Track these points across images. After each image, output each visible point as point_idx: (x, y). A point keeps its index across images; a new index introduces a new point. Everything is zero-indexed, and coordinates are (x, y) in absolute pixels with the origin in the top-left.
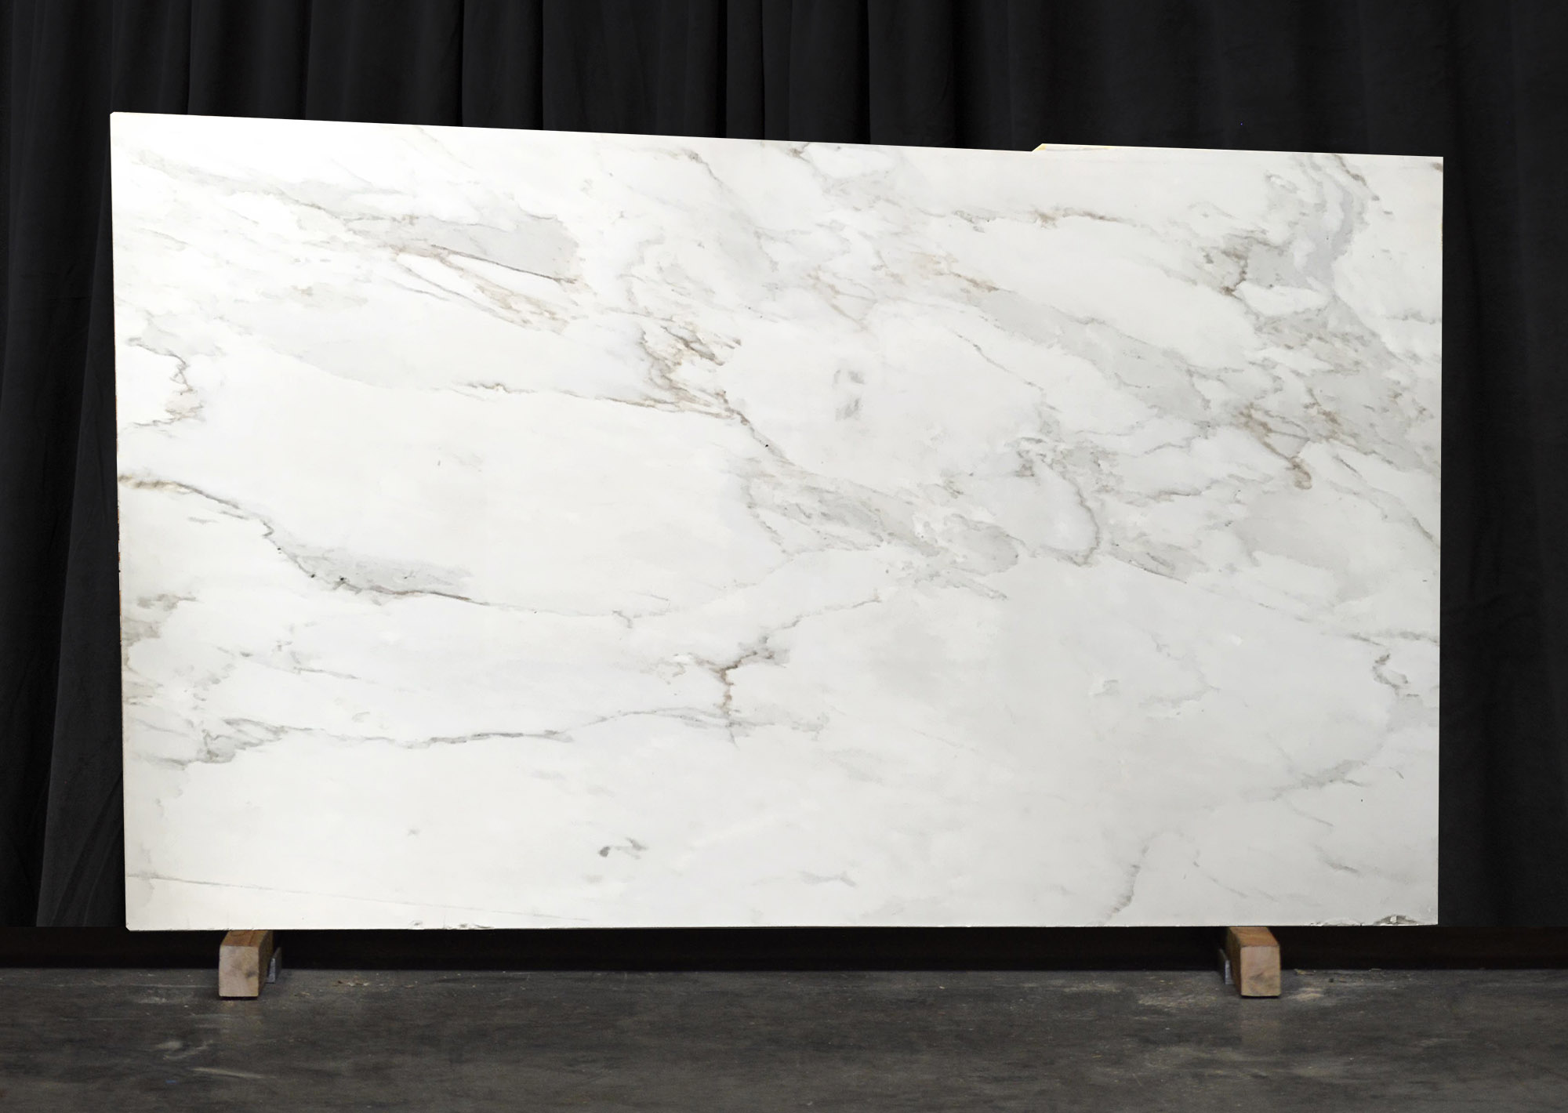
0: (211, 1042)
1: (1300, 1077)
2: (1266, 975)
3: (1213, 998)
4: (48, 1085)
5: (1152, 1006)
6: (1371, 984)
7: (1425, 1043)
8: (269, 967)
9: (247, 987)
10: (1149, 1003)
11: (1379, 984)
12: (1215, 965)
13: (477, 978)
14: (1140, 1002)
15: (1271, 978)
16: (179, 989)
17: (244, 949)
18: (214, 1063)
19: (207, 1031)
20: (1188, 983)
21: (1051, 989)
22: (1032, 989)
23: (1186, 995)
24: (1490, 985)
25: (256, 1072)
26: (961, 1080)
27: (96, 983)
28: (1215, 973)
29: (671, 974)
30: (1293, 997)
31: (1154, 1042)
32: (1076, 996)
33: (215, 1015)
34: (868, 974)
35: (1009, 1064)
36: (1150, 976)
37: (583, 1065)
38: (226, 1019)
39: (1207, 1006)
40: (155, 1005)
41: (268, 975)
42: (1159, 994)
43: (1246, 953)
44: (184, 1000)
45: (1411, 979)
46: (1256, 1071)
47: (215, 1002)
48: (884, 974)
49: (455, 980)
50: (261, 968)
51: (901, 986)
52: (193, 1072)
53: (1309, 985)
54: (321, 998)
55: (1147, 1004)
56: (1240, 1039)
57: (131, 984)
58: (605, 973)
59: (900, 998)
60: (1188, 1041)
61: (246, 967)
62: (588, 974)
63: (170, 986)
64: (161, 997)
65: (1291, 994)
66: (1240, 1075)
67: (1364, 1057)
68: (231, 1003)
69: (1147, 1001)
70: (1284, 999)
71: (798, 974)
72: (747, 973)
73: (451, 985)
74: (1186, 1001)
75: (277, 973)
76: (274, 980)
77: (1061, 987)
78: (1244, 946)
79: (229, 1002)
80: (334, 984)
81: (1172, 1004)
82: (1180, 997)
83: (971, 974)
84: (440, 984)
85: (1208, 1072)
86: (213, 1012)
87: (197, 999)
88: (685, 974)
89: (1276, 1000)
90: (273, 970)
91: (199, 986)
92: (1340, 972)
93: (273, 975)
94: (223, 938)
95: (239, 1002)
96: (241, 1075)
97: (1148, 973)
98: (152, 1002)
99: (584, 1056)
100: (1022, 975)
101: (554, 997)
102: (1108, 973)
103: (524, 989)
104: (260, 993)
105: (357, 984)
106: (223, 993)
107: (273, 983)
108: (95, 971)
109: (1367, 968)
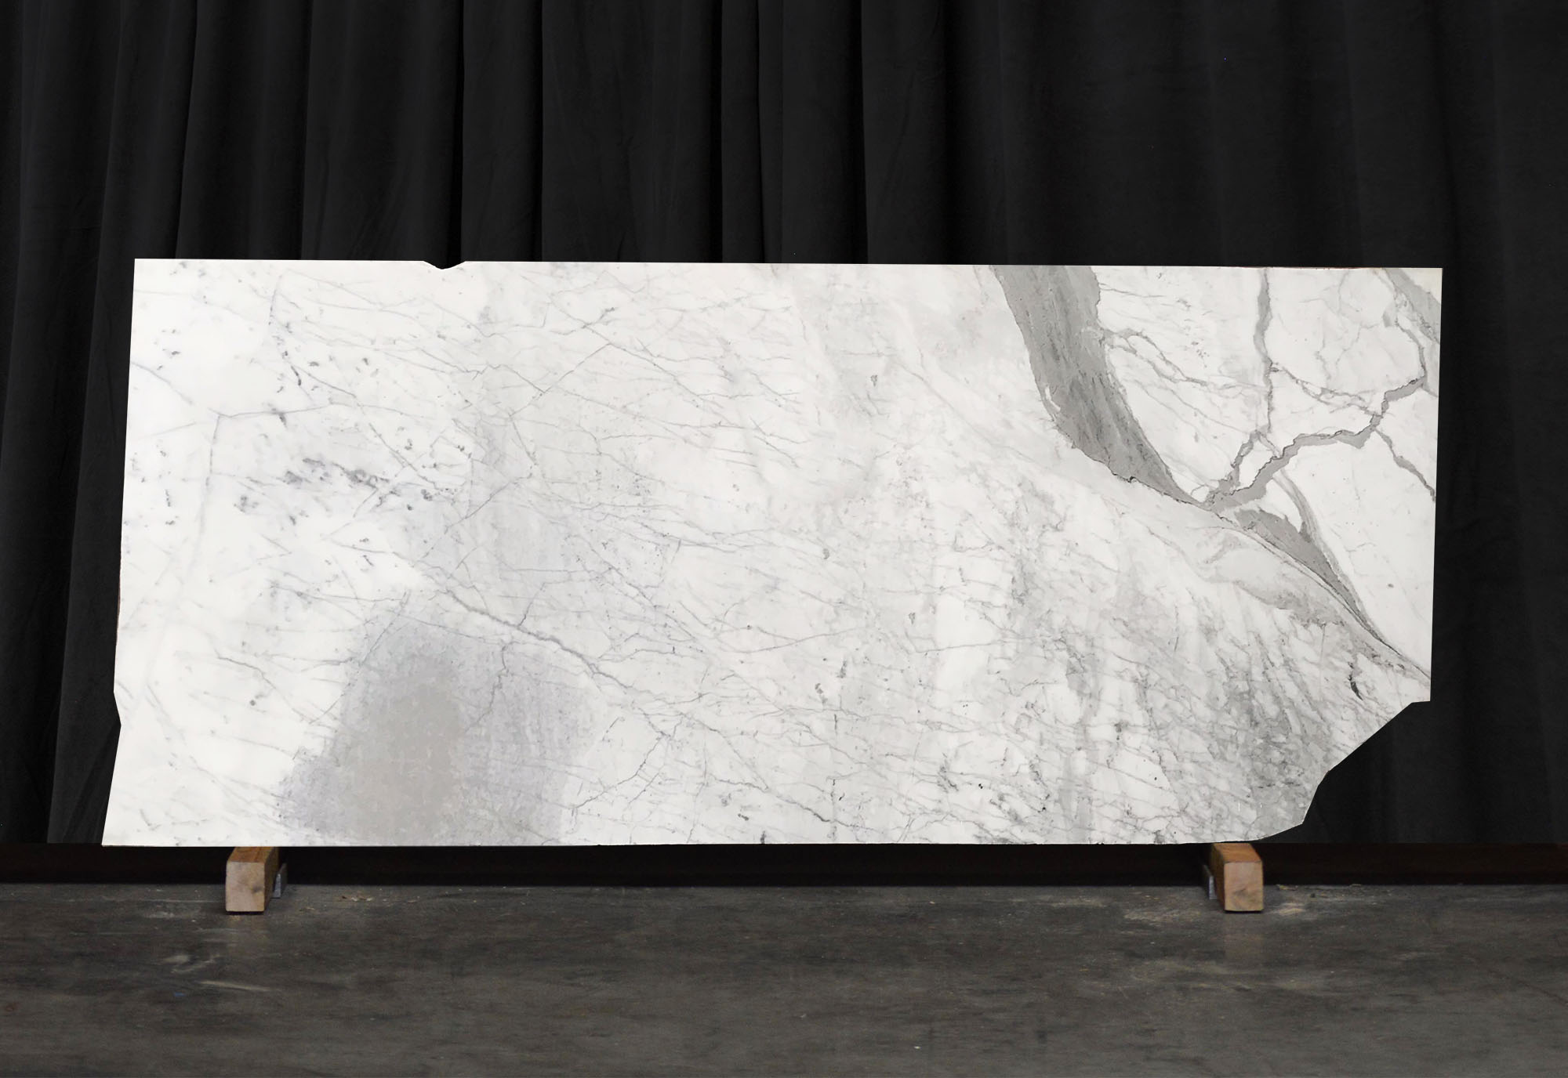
0: (218, 956)
1: (1282, 990)
2: (1249, 890)
3: (1198, 913)
4: (58, 998)
5: (1137, 920)
6: (1352, 899)
7: (1405, 956)
8: (275, 883)
9: (253, 902)
10: (1135, 918)
11: (1360, 899)
12: (1201, 882)
13: (477, 894)
14: (1126, 917)
15: (1254, 893)
16: (186, 904)
17: (249, 864)
18: (221, 976)
19: (214, 945)
20: (1174, 898)
21: (1039, 904)
22: (1020, 904)
23: (1171, 910)
24: (1468, 900)
25: (263, 985)
26: (951, 993)
27: (107, 899)
28: (1199, 889)
29: (667, 890)
30: (1275, 912)
31: (1141, 957)
32: (1064, 911)
33: (222, 930)
34: (860, 890)
35: (998, 977)
36: (1136, 891)
37: (582, 979)
38: (232, 934)
39: (1192, 920)
40: (163, 920)
41: (274, 890)
42: (1144, 909)
43: (1229, 869)
44: (192, 914)
45: (1391, 894)
46: (1239, 984)
47: (222, 917)
48: (876, 889)
49: (456, 895)
50: (266, 884)
51: (891, 901)
52: (200, 985)
53: (1291, 900)
54: (326, 913)
55: (1133, 919)
56: (1223, 953)
57: (140, 899)
58: (603, 889)
59: (892, 912)
60: (1172, 955)
61: (252, 883)
62: (587, 889)
63: (179, 901)
65: (1273, 909)
66: (1224, 988)
67: (1345, 971)
68: (237, 917)
69: (1133, 915)
70: (1267, 913)
71: (790, 889)
72: (742, 889)
73: (452, 900)
74: (1171, 916)
75: (283, 889)
76: (279, 895)
77: (1048, 902)
78: (1228, 862)
79: (236, 916)
80: (338, 898)
81: (1157, 919)
82: (1165, 912)
83: (961, 890)
84: (441, 900)
85: (1193, 985)
86: (220, 927)
87: (204, 914)
88: (681, 890)
89: (1256, 915)
90: (278, 885)
91: (206, 901)
92: (1322, 887)
93: (278, 890)
94: (230, 854)
95: (245, 917)
96: (247, 988)
97: (1133, 888)
98: (161, 917)
99: (582, 970)
100: (1011, 890)
101: (554, 912)
102: (1094, 889)
103: (524, 904)
104: (266, 909)
105: (361, 899)
106: (230, 907)
107: (278, 898)
108: (104, 886)
109: (1348, 883)
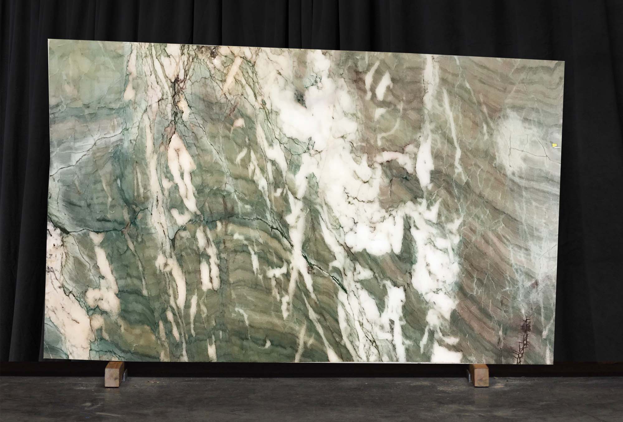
64: (84, 387)
